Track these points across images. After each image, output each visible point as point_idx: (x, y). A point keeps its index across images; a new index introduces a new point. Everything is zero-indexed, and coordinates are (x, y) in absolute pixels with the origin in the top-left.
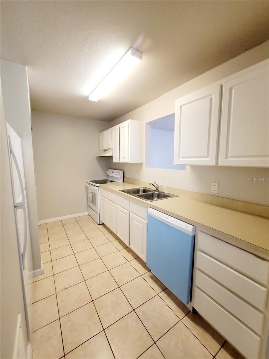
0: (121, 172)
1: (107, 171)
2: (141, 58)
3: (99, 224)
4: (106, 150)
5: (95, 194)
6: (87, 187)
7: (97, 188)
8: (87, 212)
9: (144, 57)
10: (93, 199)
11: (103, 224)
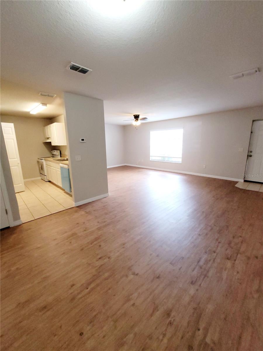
0: (59, 151)
1: (52, 151)
2: (47, 106)
3: (47, 182)
4: (48, 138)
5: (42, 164)
6: (38, 162)
7: (43, 161)
8: (40, 177)
9: (48, 105)
10: (42, 168)
11: (50, 181)
